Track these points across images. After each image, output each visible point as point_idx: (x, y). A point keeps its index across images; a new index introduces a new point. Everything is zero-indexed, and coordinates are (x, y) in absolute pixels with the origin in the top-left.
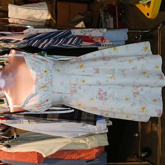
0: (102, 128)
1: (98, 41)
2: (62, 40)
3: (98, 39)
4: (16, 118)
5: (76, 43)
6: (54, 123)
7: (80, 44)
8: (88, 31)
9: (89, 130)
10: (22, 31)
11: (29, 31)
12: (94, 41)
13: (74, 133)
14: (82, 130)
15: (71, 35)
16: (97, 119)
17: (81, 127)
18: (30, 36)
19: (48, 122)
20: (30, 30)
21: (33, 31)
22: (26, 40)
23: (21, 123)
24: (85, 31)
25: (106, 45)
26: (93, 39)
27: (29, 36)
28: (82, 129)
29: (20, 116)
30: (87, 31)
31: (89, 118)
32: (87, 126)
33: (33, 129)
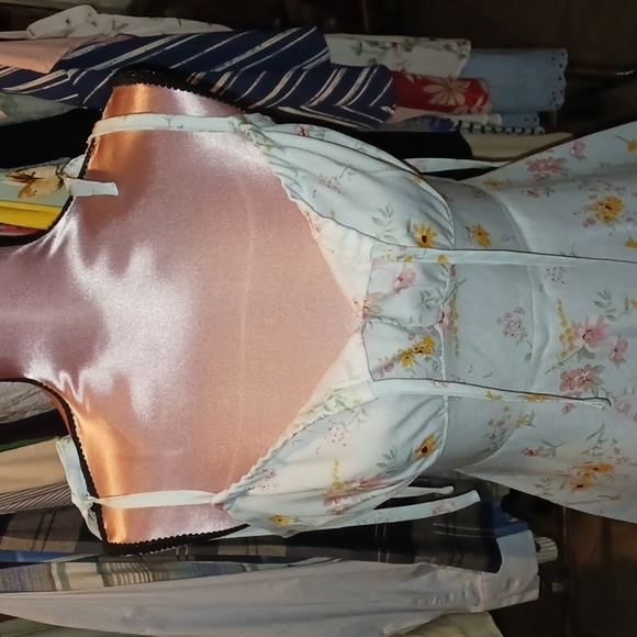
0: (517, 583)
1: (452, 103)
2: (285, 80)
3: (450, 90)
4: (20, 560)
5: (361, 104)
6: (254, 570)
7: (384, 108)
8: (394, 44)
9: (447, 597)
10: (24, 28)
11: (64, 26)
12: (433, 101)
13: (358, 619)
14: (407, 602)
15: (324, 59)
17: (403, 586)
18: (89, 49)
20: (68, 21)
21: (94, 24)
22: (71, 73)
23: (58, 584)
24: (376, 44)
25: (472, 125)
26: (429, 89)
27: (84, 51)
28: (406, 593)
29: (52, 546)
30: (388, 45)
31: (455, 531)
32: (434, 578)
33: (124, 620)
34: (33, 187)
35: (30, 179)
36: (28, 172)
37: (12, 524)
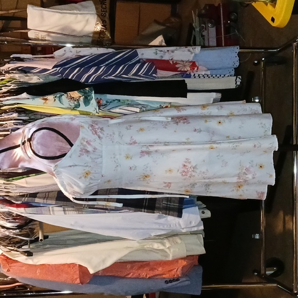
0: (193, 223)
1: (186, 70)
2: (121, 68)
3: (185, 66)
4: (41, 205)
5: (147, 74)
6: (109, 213)
7: (154, 75)
8: (168, 51)
9: (170, 226)
10: (52, 53)
11: (64, 52)
12: (179, 70)
13: (143, 230)
14: (157, 227)
16: (184, 206)
17: (156, 221)
18: (65, 61)
19: (97, 212)
21: (71, 52)
22: (59, 68)
23: (51, 213)
24: (161, 51)
25: (199, 75)
26: (177, 66)
28: (156, 223)
29: (49, 202)
30: (166, 51)
31: (170, 205)
32: (167, 219)
33: (71, 225)
34: (47, 101)
35: (46, 99)
36: (46, 97)
37: (38, 195)
